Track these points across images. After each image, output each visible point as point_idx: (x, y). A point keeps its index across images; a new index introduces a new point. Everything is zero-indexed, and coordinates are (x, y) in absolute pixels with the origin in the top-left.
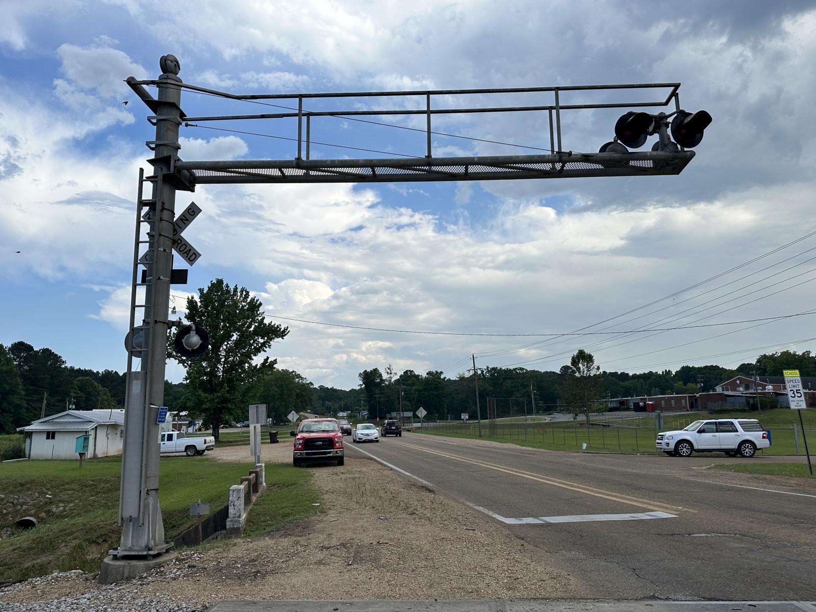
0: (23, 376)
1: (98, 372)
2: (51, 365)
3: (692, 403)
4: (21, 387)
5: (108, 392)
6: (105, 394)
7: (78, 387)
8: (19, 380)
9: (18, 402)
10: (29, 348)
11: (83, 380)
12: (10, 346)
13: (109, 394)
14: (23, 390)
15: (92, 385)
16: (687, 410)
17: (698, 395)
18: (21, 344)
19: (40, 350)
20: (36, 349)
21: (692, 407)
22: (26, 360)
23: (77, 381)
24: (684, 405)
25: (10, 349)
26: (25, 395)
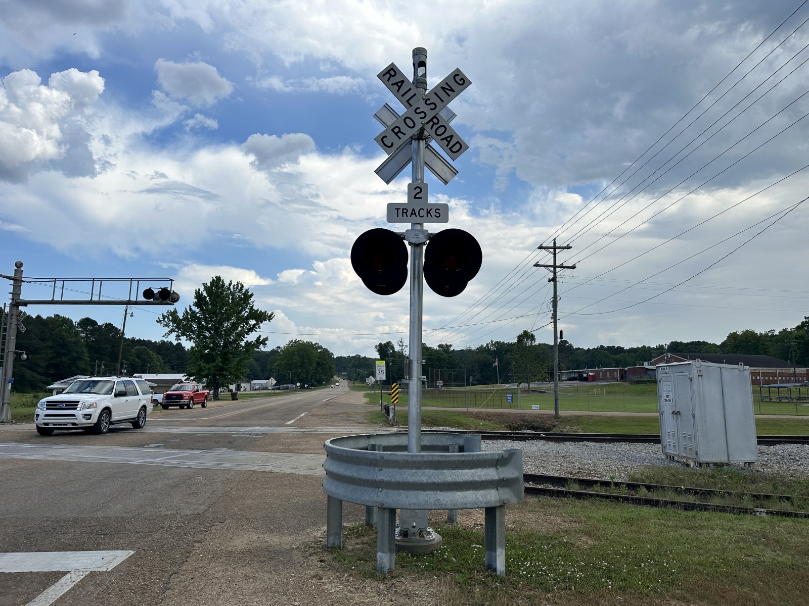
0: (89, 346)
1: (155, 342)
2: (112, 336)
3: (622, 374)
4: (86, 354)
5: (161, 359)
6: (159, 361)
7: (135, 355)
8: (85, 349)
9: (84, 367)
10: (94, 323)
11: (139, 349)
12: (78, 321)
13: (162, 361)
14: (88, 357)
15: (147, 353)
16: (617, 381)
17: (626, 369)
18: (88, 319)
19: (103, 324)
20: (100, 323)
21: (622, 378)
22: (92, 332)
23: (135, 349)
24: (616, 377)
25: (78, 324)
26: (90, 361)
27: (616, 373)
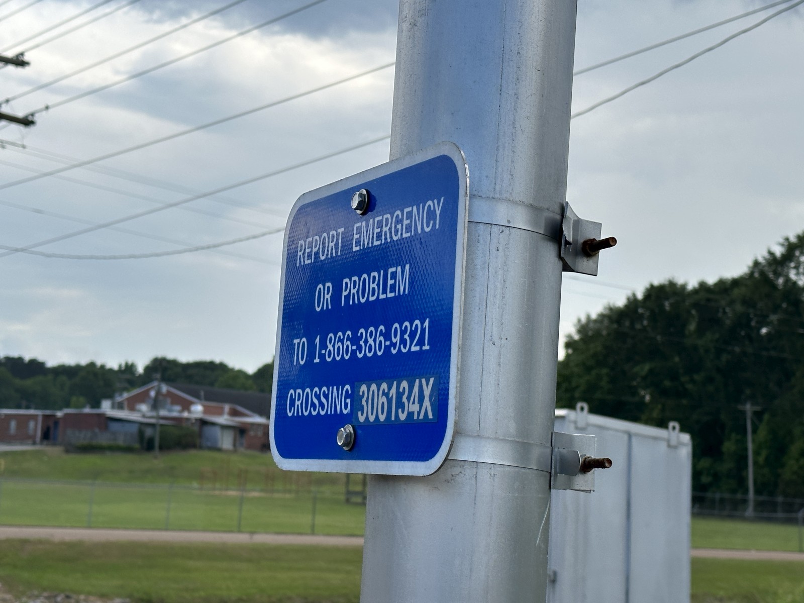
3: (49, 428)
17: (59, 414)
21: (47, 436)
24: (31, 433)
27: (32, 424)
